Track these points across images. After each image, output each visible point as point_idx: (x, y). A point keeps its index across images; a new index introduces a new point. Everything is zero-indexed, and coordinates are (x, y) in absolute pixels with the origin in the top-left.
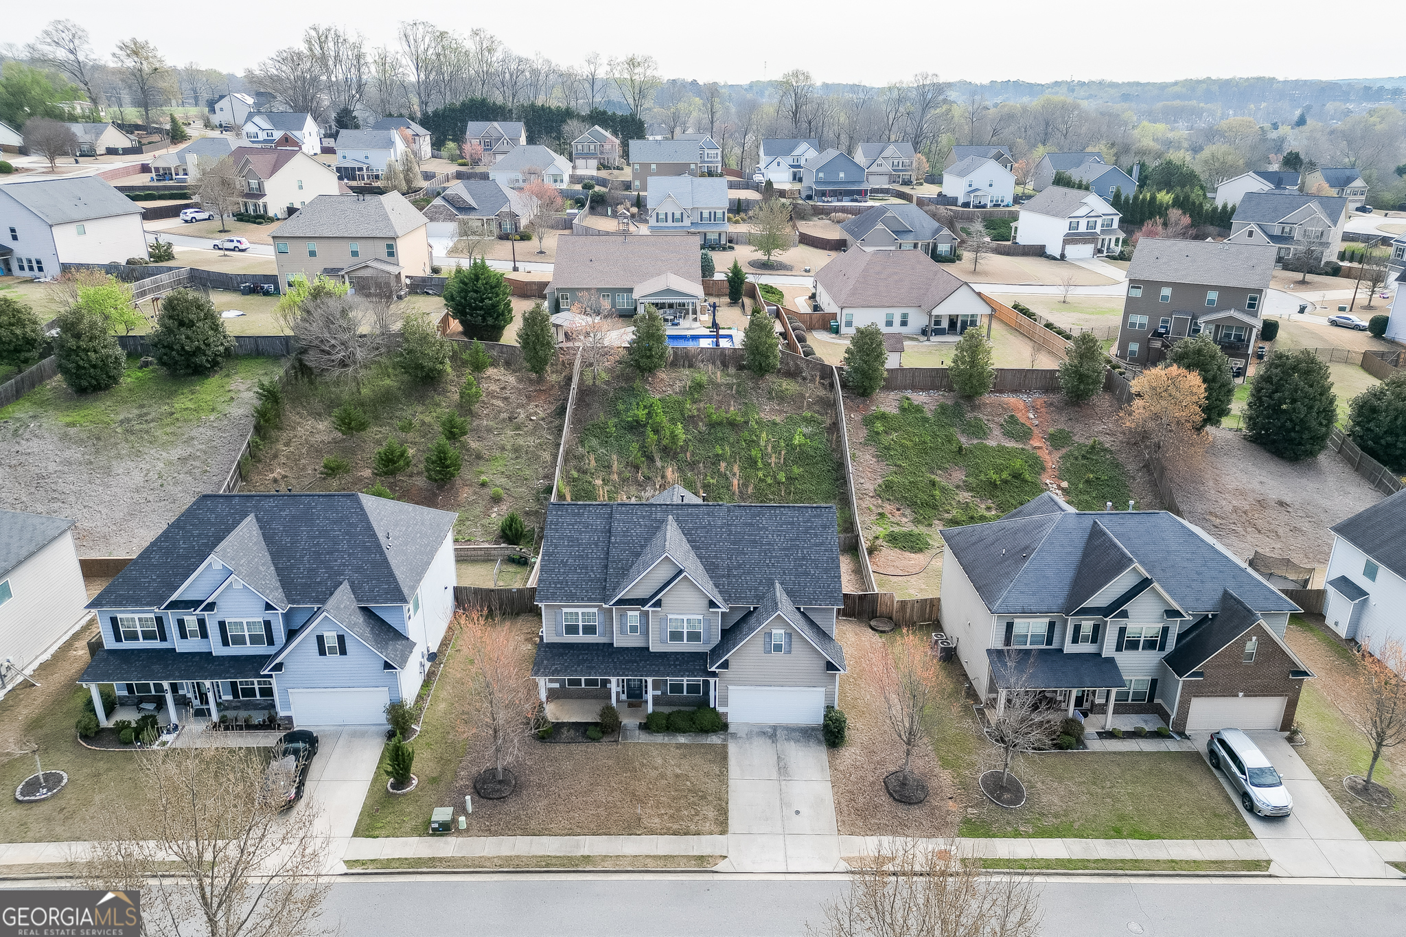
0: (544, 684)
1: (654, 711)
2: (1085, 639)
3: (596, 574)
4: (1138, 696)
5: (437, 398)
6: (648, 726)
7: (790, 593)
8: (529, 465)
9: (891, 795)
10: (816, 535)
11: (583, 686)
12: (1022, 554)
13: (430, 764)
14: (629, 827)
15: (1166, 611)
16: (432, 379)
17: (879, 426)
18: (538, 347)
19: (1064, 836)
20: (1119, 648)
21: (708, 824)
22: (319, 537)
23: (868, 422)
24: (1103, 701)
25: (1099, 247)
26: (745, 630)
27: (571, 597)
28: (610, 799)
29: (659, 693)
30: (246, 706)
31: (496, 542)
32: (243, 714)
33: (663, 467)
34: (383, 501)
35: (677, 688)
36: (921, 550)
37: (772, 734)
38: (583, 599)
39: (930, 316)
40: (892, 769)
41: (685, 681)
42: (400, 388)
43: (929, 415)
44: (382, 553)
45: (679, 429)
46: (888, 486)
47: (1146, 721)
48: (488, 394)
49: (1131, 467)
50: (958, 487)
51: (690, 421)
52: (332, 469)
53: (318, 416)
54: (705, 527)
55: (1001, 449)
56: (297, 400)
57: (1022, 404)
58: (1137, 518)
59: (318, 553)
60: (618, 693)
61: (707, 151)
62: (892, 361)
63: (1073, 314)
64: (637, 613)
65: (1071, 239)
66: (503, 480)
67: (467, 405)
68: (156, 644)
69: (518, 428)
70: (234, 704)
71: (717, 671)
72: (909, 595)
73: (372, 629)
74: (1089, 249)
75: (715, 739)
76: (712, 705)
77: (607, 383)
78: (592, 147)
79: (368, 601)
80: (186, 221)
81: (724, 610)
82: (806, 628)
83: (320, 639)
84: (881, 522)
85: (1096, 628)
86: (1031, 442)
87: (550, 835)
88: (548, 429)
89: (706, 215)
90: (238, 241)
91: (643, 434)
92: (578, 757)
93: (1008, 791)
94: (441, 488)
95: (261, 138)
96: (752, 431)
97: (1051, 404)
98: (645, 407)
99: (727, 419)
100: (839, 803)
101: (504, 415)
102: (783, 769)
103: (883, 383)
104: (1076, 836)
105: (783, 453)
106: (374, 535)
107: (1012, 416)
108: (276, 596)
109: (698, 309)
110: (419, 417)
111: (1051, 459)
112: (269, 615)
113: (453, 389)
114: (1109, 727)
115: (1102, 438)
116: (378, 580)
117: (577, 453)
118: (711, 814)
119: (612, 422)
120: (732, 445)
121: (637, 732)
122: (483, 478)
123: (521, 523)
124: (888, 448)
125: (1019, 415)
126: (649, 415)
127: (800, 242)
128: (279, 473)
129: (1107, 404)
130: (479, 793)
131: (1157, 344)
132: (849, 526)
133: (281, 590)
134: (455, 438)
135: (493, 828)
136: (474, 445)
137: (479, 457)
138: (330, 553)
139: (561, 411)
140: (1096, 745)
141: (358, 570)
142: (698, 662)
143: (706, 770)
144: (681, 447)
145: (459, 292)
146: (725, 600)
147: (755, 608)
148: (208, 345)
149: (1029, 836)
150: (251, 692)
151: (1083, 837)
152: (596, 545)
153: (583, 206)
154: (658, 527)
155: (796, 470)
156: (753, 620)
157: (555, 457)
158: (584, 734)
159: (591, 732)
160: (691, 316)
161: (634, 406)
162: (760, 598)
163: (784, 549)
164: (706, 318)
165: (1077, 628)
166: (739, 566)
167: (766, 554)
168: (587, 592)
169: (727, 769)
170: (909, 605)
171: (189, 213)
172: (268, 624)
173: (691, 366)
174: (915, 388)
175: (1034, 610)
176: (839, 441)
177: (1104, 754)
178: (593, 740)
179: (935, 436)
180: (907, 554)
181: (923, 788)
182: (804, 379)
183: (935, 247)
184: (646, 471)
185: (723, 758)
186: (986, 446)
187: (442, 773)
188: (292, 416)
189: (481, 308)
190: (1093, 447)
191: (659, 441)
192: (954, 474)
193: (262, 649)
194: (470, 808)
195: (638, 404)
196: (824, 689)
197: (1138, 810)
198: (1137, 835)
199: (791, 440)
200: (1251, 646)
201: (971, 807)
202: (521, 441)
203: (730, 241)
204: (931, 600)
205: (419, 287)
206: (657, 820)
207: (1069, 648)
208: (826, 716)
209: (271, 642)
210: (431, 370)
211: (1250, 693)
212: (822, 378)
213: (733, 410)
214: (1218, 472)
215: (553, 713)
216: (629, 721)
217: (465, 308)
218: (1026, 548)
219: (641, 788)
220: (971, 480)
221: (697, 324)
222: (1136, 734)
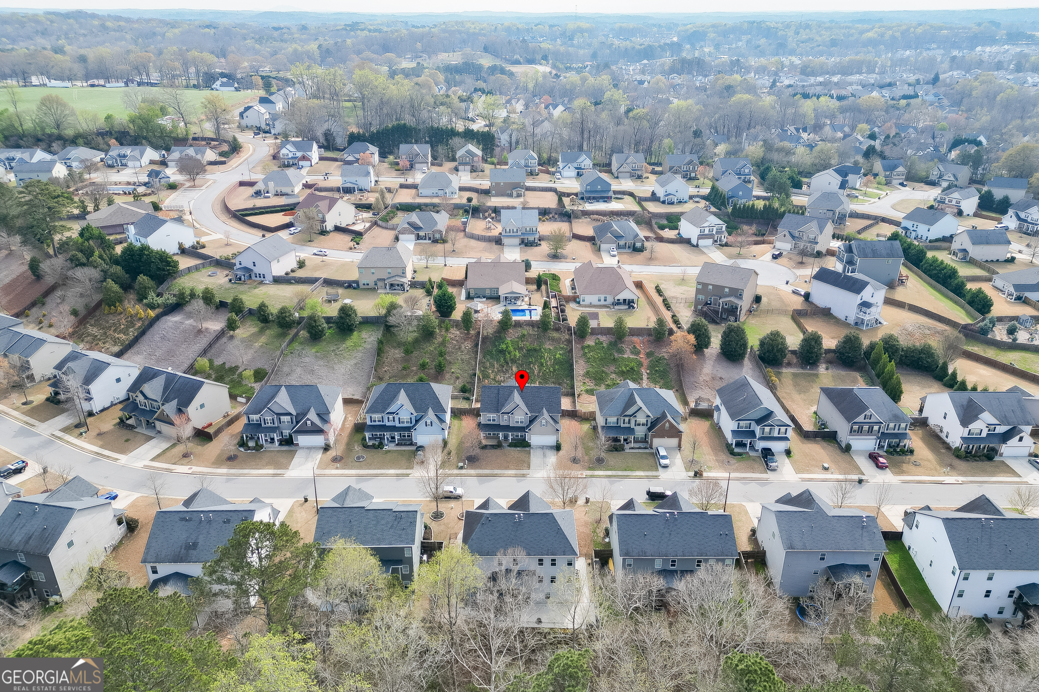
0: (482, 435)
1: (511, 441)
2: (626, 423)
3: (495, 405)
4: (640, 438)
5: (434, 341)
6: (510, 445)
7: (548, 410)
8: (467, 365)
9: (571, 461)
10: (555, 395)
11: (492, 435)
12: (612, 400)
14: (505, 468)
15: (647, 416)
16: (432, 334)
17: (587, 350)
18: (468, 320)
19: (612, 471)
20: (635, 425)
21: (525, 467)
22: (421, 395)
23: (583, 348)
25: (715, 240)
26: (535, 420)
27: (489, 412)
28: (501, 462)
29: (512, 437)
30: (403, 440)
31: (460, 393)
32: (403, 442)
35: (517, 435)
37: (542, 447)
38: (492, 412)
39: (615, 300)
40: (572, 454)
41: (519, 434)
42: (421, 338)
43: (605, 345)
44: (438, 399)
45: (517, 352)
46: (588, 373)
47: (642, 444)
48: (451, 339)
49: (672, 365)
50: (611, 372)
51: (520, 349)
52: (405, 368)
53: (395, 348)
54: (525, 393)
55: (629, 358)
56: (388, 343)
57: (638, 341)
58: (645, 390)
59: (421, 399)
60: (502, 437)
61: (530, 161)
63: (684, 287)
64: (507, 416)
65: (702, 236)
66: (459, 371)
67: (443, 343)
68: (381, 423)
69: (462, 351)
70: (400, 439)
71: (528, 431)
72: (587, 410)
73: (438, 419)
74: (709, 242)
75: (527, 449)
76: (526, 440)
77: (492, 335)
78: (468, 159)
79: (437, 412)
80: (291, 234)
81: (530, 415)
82: (551, 420)
83: (426, 422)
84: (583, 385)
85: (629, 420)
86: (640, 355)
87: (487, 470)
88: (473, 352)
89: (528, 230)
91: (505, 354)
92: (492, 453)
93: (601, 460)
94: (441, 376)
95: (290, 156)
96: (542, 352)
97: (649, 341)
98: (505, 344)
99: (534, 348)
100: (558, 463)
101: (457, 347)
102: (545, 456)
103: (589, 333)
105: (552, 360)
106: (436, 395)
107: (635, 345)
110: (429, 348)
111: (645, 362)
112: (411, 416)
113: (439, 337)
114: (632, 446)
115: (664, 354)
116: (438, 407)
117: (483, 361)
118: (526, 465)
119: (494, 350)
121: (507, 447)
122: (452, 370)
123: (467, 386)
124: (589, 358)
125: (637, 345)
126: (507, 347)
127: (573, 237)
130: (469, 460)
131: (705, 309)
132: (573, 387)
133: (414, 410)
134: (442, 356)
135: (473, 468)
136: (448, 358)
137: (450, 363)
138: (426, 399)
139: (477, 344)
140: (627, 451)
141: (433, 404)
142: (522, 429)
143: (525, 455)
144: (518, 359)
146: (530, 413)
147: (538, 415)
149: (604, 470)
150: (405, 436)
151: (617, 471)
152: (495, 397)
153: (468, 214)
154: (512, 393)
155: (557, 367)
156: (537, 418)
157: (476, 362)
158: (494, 447)
161: (501, 343)
162: (539, 412)
163: (546, 399)
164: (527, 299)
165: (624, 420)
166: (534, 403)
167: (541, 400)
168: (493, 410)
169: (530, 455)
170: (586, 413)
171: (292, 230)
172: (411, 418)
173: (521, 328)
174: (601, 335)
175: (613, 415)
176: (572, 355)
177: (630, 452)
178: (496, 448)
179: (606, 353)
180: (590, 396)
181: (580, 460)
182: (562, 332)
183: (634, 244)
185: (529, 453)
186: (623, 357)
188: (388, 349)
189: (446, 306)
190: (660, 358)
191: (510, 357)
192: (611, 368)
193: (409, 425)
194: (467, 463)
195: (503, 342)
196: (555, 436)
198: (630, 470)
199: (556, 356)
200: (667, 425)
201: (591, 464)
202: (464, 357)
203: (540, 240)
204: (594, 412)
206: (513, 467)
207: (622, 425)
208: (556, 443)
209: (412, 423)
210: (431, 331)
211: (669, 437)
212: (568, 331)
213: (536, 345)
215: (484, 442)
216: (505, 444)
217: (440, 306)
218: (613, 398)
219: (508, 459)
220: (616, 370)
221: (524, 303)
222: (639, 448)
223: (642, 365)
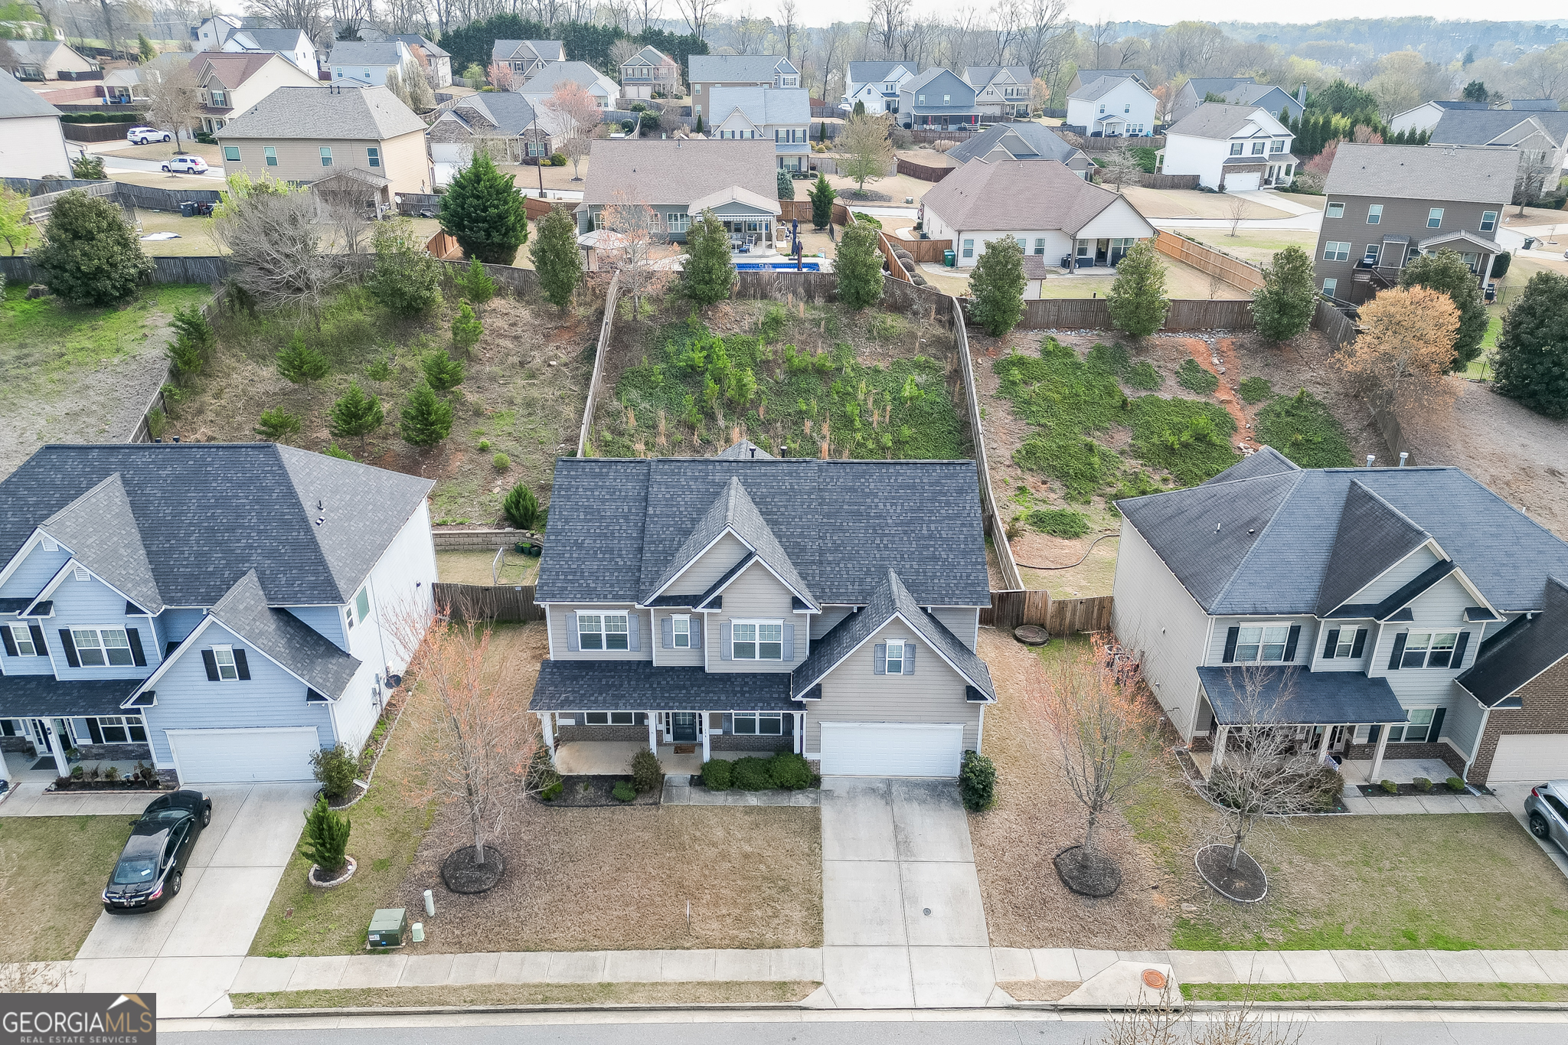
0: (550, 722)
1: (712, 760)
2: (1344, 653)
3: (627, 559)
4: (1416, 734)
5: (423, 337)
6: (704, 781)
7: (911, 587)
8: (546, 424)
9: (1066, 883)
10: (948, 504)
11: (610, 723)
12: (1249, 530)
13: (379, 839)
14: (673, 936)
15: (1468, 610)
16: (418, 310)
17: (1016, 374)
18: (558, 267)
19: (1333, 947)
20: (1394, 665)
21: (792, 931)
22: (216, 507)
23: (1001, 368)
24: (1364, 741)
25: (1266, 177)
26: (846, 639)
27: (589, 594)
28: (645, 892)
29: (719, 732)
30: (115, 754)
31: (499, 526)
32: (105, 765)
33: (727, 427)
34: (315, 456)
35: (745, 725)
36: (1077, 535)
37: (885, 791)
38: (605, 597)
39: (1074, 239)
40: (1067, 843)
41: (757, 715)
42: (374, 324)
43: (1081, 359)
44: (308, 530)
45: (749, 377)
46: (1030, 452)
47: (1426, 769)
48: (493, 331)
49: (1352, 426)
50: (1122, 453)
51: (763, 367)
52: (274, 427)
53: (262, 359)
54: (786, 494)
55: (1179, 404)
56: (230, 339)
57: (1202, 348)
58: (1416, 477)
59: (211, 530)
60: (659, 733)
62: (1031, 292)
63: (1245, 249)
64: (687, 617)
65: (1233, 166)
66: (510, 444)
67: (463, 344)
69: (532, 376)
70: (94, 751)
71: (805, 700)
72: (1065, 594)
73: (290, 640)
74: (1254, 178)
75: (801, 800)
76: (797, 750)
77: (652, 318)
78: (645, 72)
79: (284, 599)
80: (136, 143)
81: (815, 611)
82: (936, 636)
83: (208, 657)
84: (1021, 498)
85: (1361, 636)
86: (1217, 395)
87: (551, 950)
88: (573, 377)
89: (782, 134)
90: (193, 161)
91: (700, 385)
92: (598, 828)
93: (1241, 876)
94: (425, 454)
96: (847, 381)
97: (1242, 346)
98: (703, 348)
99: (813, 365)
100: (989, 896)
101: (515, 359)
102: (903, 845)
103: (1020, 318)
104: (1350, 947)
105: (889, 408)
106: (298, 504)
107: (1190, 362)
108: (146, 592)
109: (774, 234)
110: (398, 360)
111: (1244, 416)
112: (133, 622)
113: (446, 325)
114: (1376, 779)
115: (1311, 389)
116: (301, 568)
117: (611, 409)
118: (798, 914)
119: (659, 367)
120: (820, 399)
121: (688, 789)
122: (484, 440)
123: (531, 499)
124: (1028, 403)
125: (1199, 360)
126: (708, 359)
127: (900, 171)
128: (204, 434)
129: (1315, 345)
130: (447, 885)
131: (1365, 278)
133: (152, 584)
134: (444, 389)
135: (465, 940)
136: (471, 397)
137: (478, 413)
138: (231, 530)
139: (590, 355)
140: (1359, 805)
141: (272, 554)
142: (776, 688)
143: (788, 847)
144: (751, 400)
145: (455, 199)
146: (816, 598)
147: (860, 609)
148: (113, 265)
149: (1281, 947)
150: (118, 734)
151: (1359, 947)
152: (626, 519)
153: (631, 131)
154: (717, 494)
155: (907, 431)
156: (857, 627)
157: (580, 413)
158: (609, 792)
159: (620, 790)
160: (764, 243)
161: (688, 347)
162: (867, 594)
163: (902, 524)
164: (785, 245)
165: (1333, 636)
166: (836, 549)
167: (874, 530)
168: (612, 586)
169: (820, 844)
170: (1070, 607)
171: (139, 133)
172: (133, 635)
173: (764, 296)
174: (1061, 325)
175: (1271, 610)
176: (964, 393)
177: (1374, 818)
178: (623, 802)
179: (1090, 387)
180: (1059, 541)
181: (1113, 873)
182: (915, 313)
184: (704, 432)
185: (815, 827)
186: (1158, 400)
187: (395, 853)
188: (225, 358)
189: (484, 220)
190: (1300, 400)
191: (722, 393)
192: (1116, 436)
193: (127, 672)
194: (431, 909)
195: (693, 345)
196: (961, 727)
197: (1435, 903)
198: (1440, 943)
199: (899, 391)
201: (1187, 901)
202: (535, 393)
203: (813, 168)
204: (1102, 600)
205: (412, 207)
206: (715, 925)
207: (1320, 664)
208: (964, 766)
209: (141, 661)
210: (414, 298)
212: (938, 312)
213: (821, 353)
214: (1467, 432)
215: (565, 761)
216: (676, 773)
217: (463, 220)
218: (1253, 520)
219: (692, 874)
220: (1140, 443)
221: (773, 251)
222: (1417, 789)
223: (1235, 429)
